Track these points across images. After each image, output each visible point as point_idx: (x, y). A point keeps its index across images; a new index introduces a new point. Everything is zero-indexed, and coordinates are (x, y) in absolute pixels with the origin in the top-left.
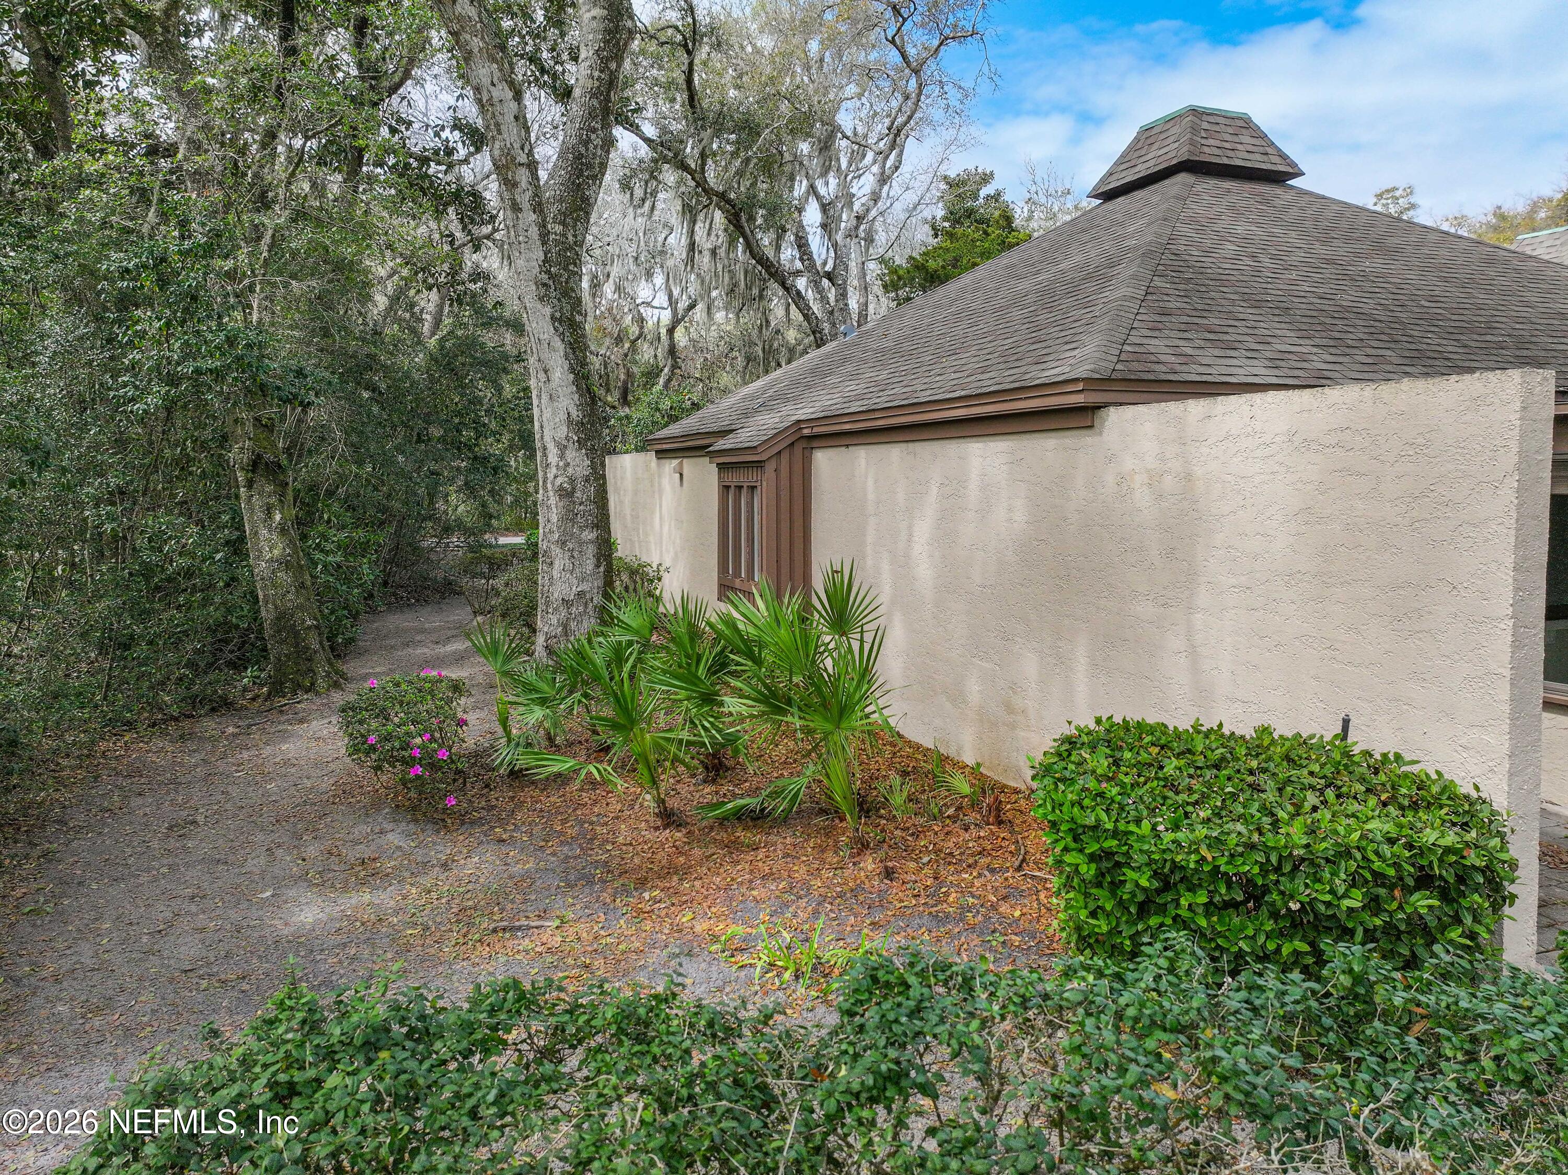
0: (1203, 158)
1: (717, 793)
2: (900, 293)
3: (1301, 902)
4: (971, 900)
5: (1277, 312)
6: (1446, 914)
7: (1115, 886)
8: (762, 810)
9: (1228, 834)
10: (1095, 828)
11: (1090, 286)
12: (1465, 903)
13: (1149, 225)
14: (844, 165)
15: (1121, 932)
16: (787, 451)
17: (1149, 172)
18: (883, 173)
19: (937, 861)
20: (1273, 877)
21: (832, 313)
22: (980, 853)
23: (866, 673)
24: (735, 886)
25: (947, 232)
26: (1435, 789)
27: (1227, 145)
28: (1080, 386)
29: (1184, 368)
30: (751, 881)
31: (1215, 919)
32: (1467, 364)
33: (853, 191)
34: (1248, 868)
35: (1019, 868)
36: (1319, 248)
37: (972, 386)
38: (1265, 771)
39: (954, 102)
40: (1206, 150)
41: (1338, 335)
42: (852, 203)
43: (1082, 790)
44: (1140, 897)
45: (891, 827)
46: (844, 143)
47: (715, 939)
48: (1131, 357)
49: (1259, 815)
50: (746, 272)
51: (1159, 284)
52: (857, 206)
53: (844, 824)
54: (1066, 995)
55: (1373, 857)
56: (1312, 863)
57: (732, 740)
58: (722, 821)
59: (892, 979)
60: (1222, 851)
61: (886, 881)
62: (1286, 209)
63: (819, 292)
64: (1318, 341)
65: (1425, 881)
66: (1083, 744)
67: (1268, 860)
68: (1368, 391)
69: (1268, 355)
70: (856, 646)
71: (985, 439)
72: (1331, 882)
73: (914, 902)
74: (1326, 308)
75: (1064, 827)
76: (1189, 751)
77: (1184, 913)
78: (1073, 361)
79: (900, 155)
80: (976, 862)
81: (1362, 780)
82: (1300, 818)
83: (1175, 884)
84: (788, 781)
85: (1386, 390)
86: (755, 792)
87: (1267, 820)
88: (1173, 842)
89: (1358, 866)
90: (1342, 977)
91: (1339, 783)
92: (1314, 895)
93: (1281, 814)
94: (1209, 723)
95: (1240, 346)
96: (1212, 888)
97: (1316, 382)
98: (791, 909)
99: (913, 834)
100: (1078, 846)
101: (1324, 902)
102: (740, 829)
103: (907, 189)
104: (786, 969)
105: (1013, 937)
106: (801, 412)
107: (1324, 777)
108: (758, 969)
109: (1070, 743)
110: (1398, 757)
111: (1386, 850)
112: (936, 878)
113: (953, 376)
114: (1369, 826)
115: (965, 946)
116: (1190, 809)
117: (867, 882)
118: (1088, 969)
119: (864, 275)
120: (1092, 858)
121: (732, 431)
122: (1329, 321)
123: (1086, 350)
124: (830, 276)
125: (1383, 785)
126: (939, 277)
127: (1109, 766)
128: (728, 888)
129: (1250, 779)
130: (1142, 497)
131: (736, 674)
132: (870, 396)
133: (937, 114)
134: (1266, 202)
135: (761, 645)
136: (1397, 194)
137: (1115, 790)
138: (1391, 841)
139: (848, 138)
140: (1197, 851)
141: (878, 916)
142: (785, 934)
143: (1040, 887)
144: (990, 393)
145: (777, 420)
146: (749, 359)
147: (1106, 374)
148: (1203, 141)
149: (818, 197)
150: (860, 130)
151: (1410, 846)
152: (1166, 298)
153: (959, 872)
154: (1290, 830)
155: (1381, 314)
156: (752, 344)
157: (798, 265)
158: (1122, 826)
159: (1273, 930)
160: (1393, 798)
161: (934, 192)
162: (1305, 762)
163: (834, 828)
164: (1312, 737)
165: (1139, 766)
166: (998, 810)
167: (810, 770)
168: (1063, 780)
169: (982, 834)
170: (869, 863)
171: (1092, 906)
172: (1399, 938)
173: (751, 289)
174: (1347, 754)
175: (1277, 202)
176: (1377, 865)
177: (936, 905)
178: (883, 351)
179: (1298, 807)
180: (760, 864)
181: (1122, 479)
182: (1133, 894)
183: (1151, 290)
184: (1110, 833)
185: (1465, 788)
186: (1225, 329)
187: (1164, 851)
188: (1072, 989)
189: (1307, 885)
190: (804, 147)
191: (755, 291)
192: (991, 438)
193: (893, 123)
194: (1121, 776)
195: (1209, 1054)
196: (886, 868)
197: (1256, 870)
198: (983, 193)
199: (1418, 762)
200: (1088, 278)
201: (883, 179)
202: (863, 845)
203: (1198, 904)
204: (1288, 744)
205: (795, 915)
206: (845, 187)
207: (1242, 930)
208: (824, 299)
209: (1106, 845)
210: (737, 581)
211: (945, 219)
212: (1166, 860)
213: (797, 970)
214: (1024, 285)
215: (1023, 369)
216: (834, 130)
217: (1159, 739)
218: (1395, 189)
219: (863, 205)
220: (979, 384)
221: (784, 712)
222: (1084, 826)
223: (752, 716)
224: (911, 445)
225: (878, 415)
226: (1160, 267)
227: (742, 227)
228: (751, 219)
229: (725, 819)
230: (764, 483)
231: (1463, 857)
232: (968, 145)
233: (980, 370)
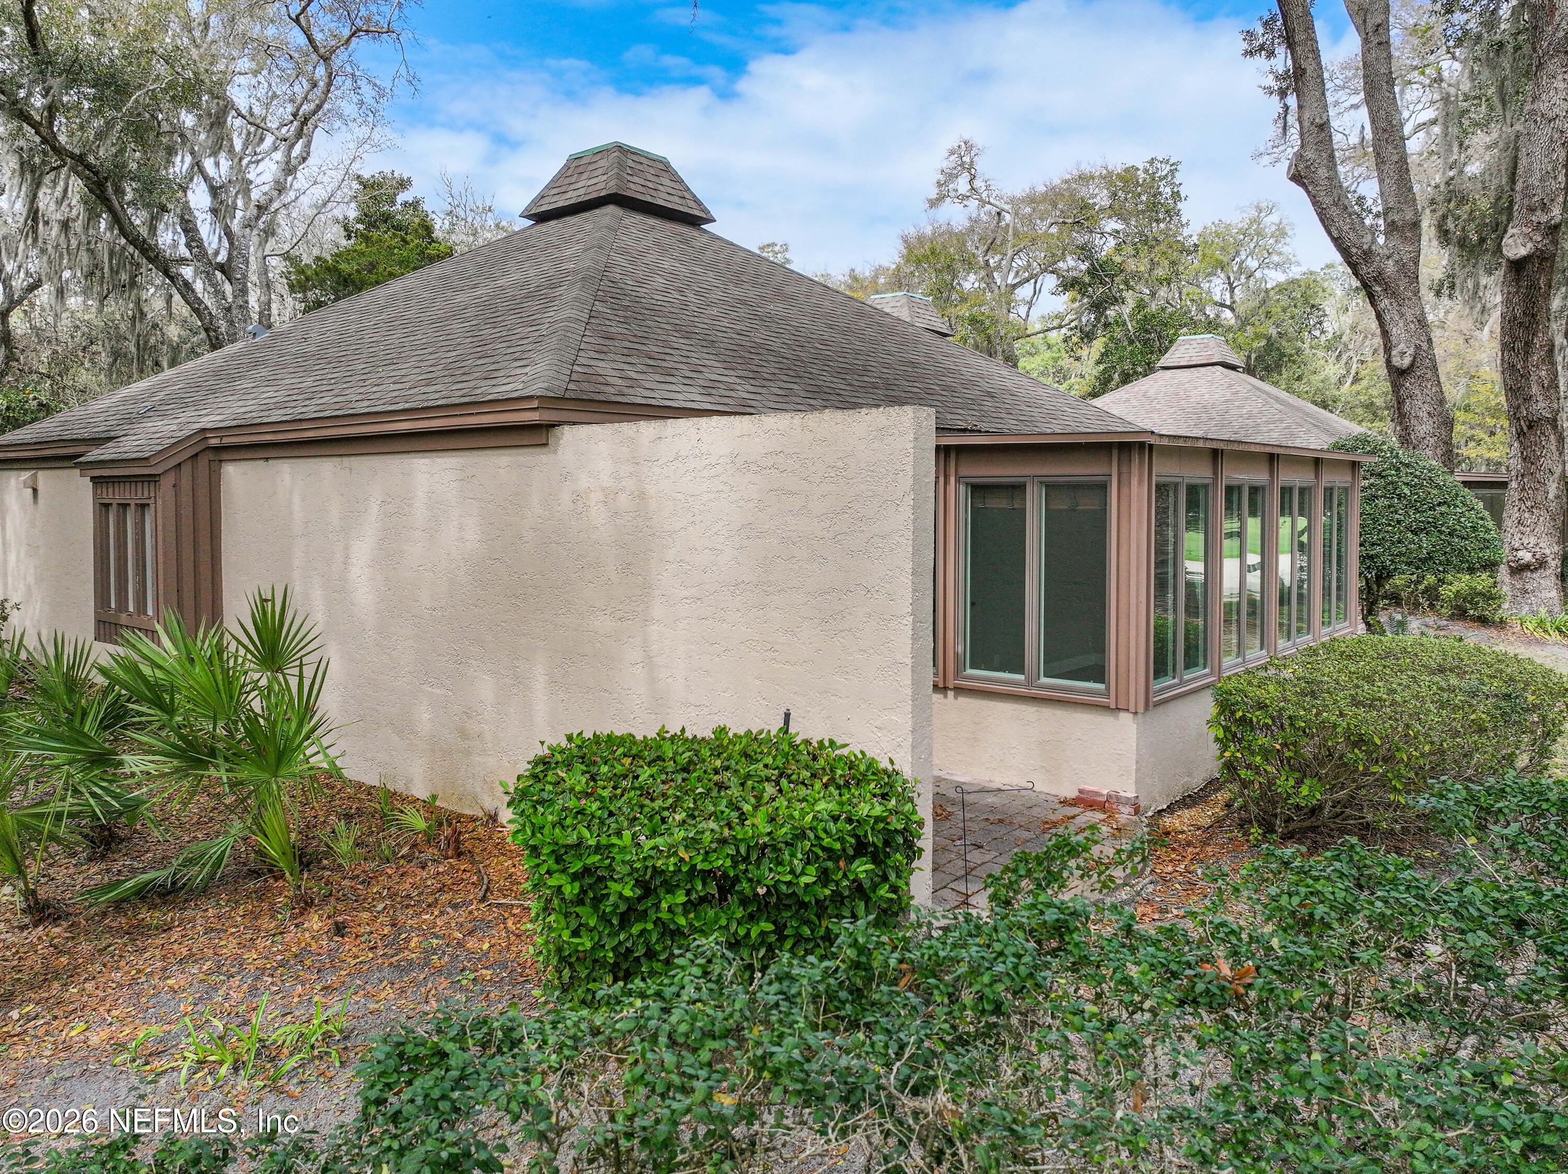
0: (629, 193)
1: (108, 871)
2: (309, 294)
3: (767, 887)
4: (435, 941)
5: (704, 344)
6: (878, 875)
7: (598, 900)
8: (174, 883)
9: (703, 832)
10: (579, 844)
11: (534, 305)
12: (890, 862)
13: (586, 250)
14: (238, 145)
15: (603, 946)
16: (189, 462)
17: (580, 200)
18: (288, 163)
19: (393, 906)
20: (742, 867)
21: (229, 309)
22: (440, 890)
23: (308, 710)
24: (143, 979)
25: (362, 235)
26: (862, 768)
27: (650, 185)
28: (535, 404)
29: (631, 391)
30: (164, 969)
31: (692, 915)
32: (853, 400)
33: (251, 176)
34: (721, 862)
35: (484, 899)
36: (736, 291)
37: (417, 398)
38: (727, 768)
39: (369, 100)
40: (632, 186)
41: (756, 368)
42: (249, 190)
43: (562, 810)
44: (623, 908)
45: (337, 877)
46: (238, 122)
47: (121, 1047)
48: (582, 378)
49: (727, 811)
50: (112, 253)
51: (601, 309)
52: (255, 195)
53: (280, 883)
54: (618, 1026)
55: (823, 835)
56: (775, 848)
57: (132, 807)
58: (118, 905)
59: (423, 1051)
60: (698, 850)
61: (336, 938)
62: (702, 250)
63: (212, 285)
64: (741, 373)
65: (861, 848)
66: (557, 763)
67: (738, 851)
68: (798, 419)
69: (701, 382)
70: (294, 683)
71: (434, 454)
72: (791, 862)
73: (371, 955)
74: (744, 343)
75: (546, 850)
76: (659, 758)
77: (664, 915)
78: (524, 378)
79: (308, 145)
80: (436, 900)
81: (807, 767)
82: (763, 809)
83: (656, 889)
84: (207, 844)
85: (812, 419)
86: (163, 862)
87: (735, 814)
88: (652, 848)
89: (812, 845)
90: (848, 952)
91: (790, 772)
92: (777, 877)
93: (747, 808)
94: (674, 729)
95: (677, 373)
96: (689, 886)
97: (743, 410)
98: (221, 992)
99: (363, 882)
100: (560, 867)
101: (785, 883)
102: (144, 910)
103: (315, 183)
104: (221, 1063)
105: (484, 972)
106: (206, 419)
107: (777, 768)
108: (184, 1071)
109: (545, 764)
110: (832, 743)
111: (832, 827)
112: (393, 925)
113: (393, 387)
114: (817, 808)
115: (433, 992)
116: (666, 814)
117: (313, 944)
118: (630, 994)
119: (266, 272)
120: (575, 877)
121: (110, 439)
122: (747, 355)
123: (539, 368)
124: (222, 268)
125: (824, 769)
126: (353, 282)
127: (587, 783)
128: (134, 981)
129: (716, 778)
130: (597, 514)
131: (140, 727)
132: (293, 404)
133: (349, 108)
134: (685, 242)
135: (172, 690)
136: (777, 249)
137: (595, 806)
138: (835, 819)
139: (244, 117)
140: (675, 853)
141: (330, 979)
142: (216, 1022)
143: (506, 915)
144: (438, 406)
145: (175, 428)
146: (116, 355)
147: (560, 393)
148: (629, 178)
149: (206, 178)
150: (257, 110)
151: (849, 820)
152: (608, 323)
153: (419, 914)
154: (755, 821)
155: (784, 351)
156: (121, 338)
157: (183, 251)
158: (604, 840)
159: (743, 917)
160: (832, 780)
161: (346, 190)
162: (759, 756)
163: (268, 889)
164: (761, 732)
165: (615, 779)
166: (457, 841)
167: (237, 827)
168: (541, 802)
169: (441, 870)
170: (315, 922)
171: (574, 924)
172: (842, 903)
173: (117, 273)
174: (792, 745)
175: (695, 243)
176: (827, 841)
177: (396, 954)
178: (305, 356)
179: (758, 798)
180: (176, 946)
181: (578, 497)
182: (615, 906)
183: (593, 314)
184: (593, 849)
185: (884, 764)
186: (663, 357)
187: (645, 858)
188: (622, 1019)
189: (771, 870)
190: (188, 119)
191: (124, 277)
192: (439, 454)
193: (298, 110)
194: (600, 791)
195: (759, 1052)
196: (336, 923)
197: (728, 863)
198: (401, 198)
199: (847, 745)
200: (529, 297)
201: (289, 169)
202: (306, 903)
203: (677, 905)
204: (744, 741)
205: (227, 997)
206: (240, 171)
207: (716, 922)
208: (219, 293)
209: (589, 861)
210: (124, 616)
211: (359, 221)
212: (647, 867)
213: (236, 1061)
214: (461, 298)
215: (472, 384)
216: (227, 106)
217: (630, 749)
218: (774, 244)
219: (265, 194)
220: (424, 397)
221: (203, 764)
222: (566, 846)
223: (163, 775)
224: (345, 459)
225: (305, 426)
226: (600, 293)
227: (108, 200)
228: (120, 192)
229: (123, 900)
230: (159, 502)
231: (888, 823)
232: (383, 146)
233: (424, 383)
